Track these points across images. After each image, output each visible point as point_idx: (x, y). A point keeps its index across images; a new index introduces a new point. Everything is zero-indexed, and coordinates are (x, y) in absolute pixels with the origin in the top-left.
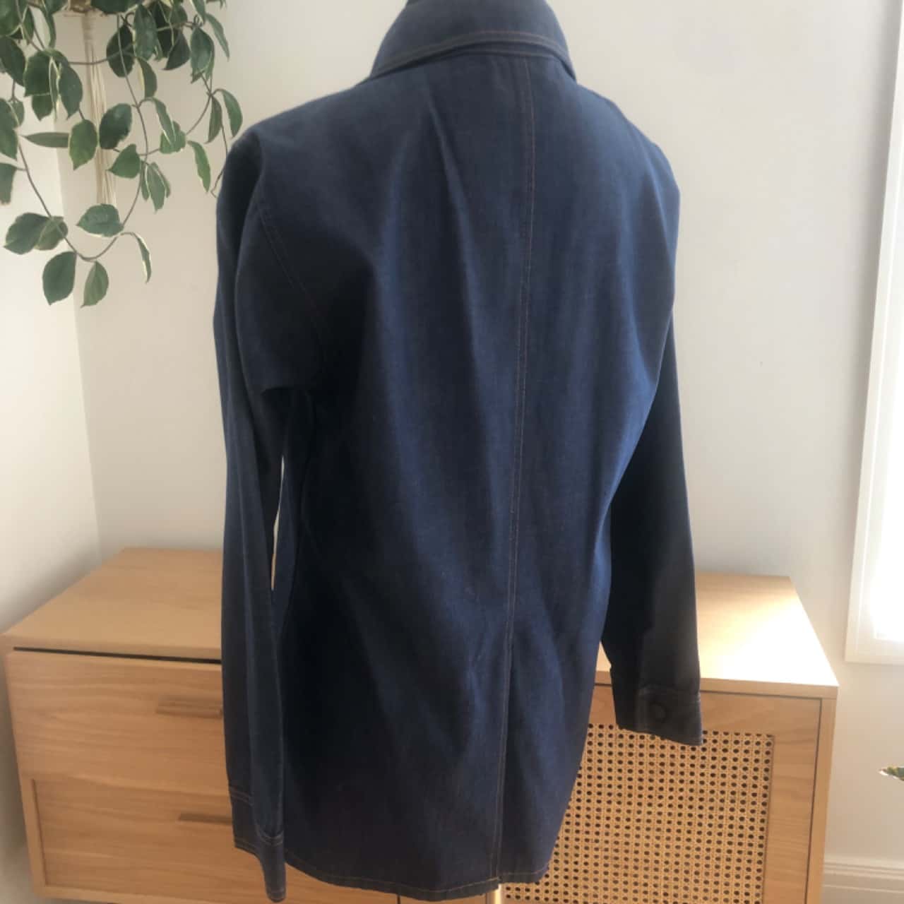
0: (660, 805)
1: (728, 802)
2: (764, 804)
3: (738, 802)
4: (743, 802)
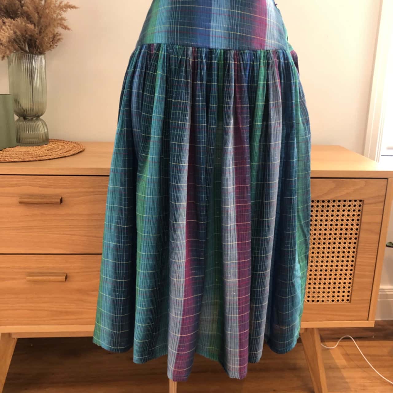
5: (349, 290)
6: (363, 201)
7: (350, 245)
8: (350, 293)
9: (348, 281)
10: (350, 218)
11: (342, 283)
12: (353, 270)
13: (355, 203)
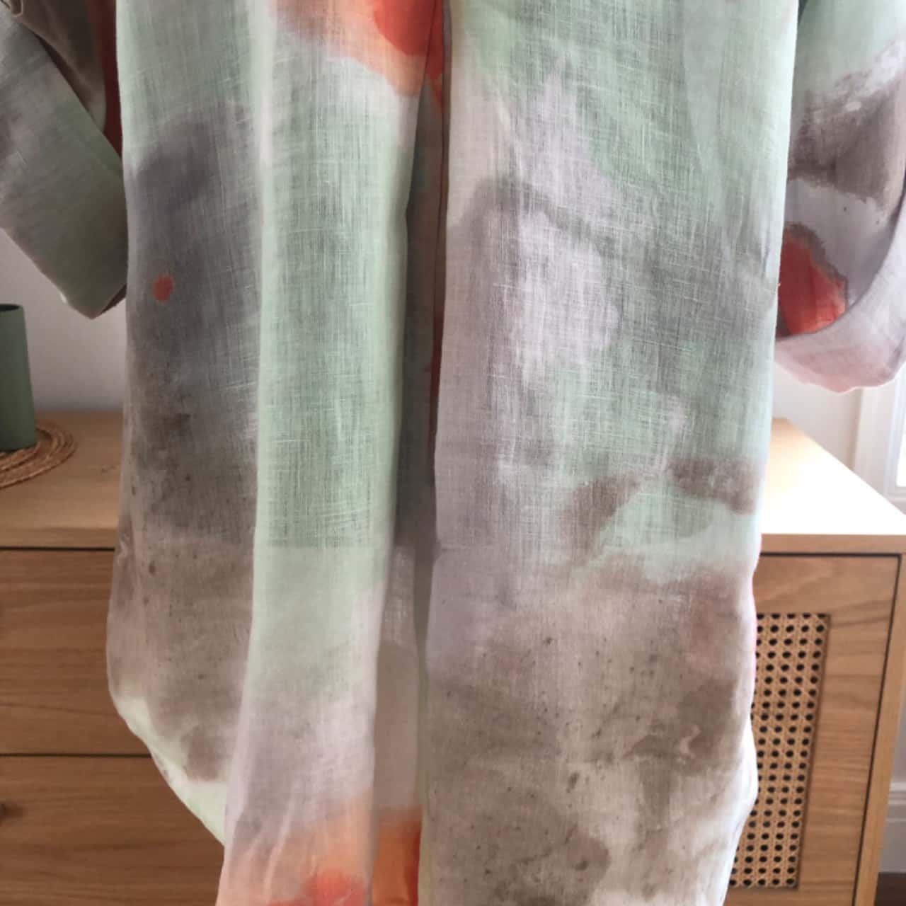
5: (793, 854)
6: (829, 617)
7: (793, 736)
8: (796, 862)
9: (788, 830)
10: (792, 663)
11: (773, 837)
12: (804, 801)
13: (807, 622)
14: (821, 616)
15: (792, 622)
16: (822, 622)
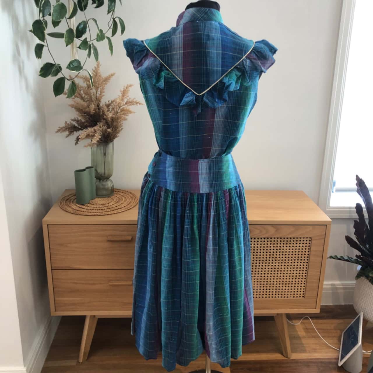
0: (275, 263)
1: (296, 260)
2: (307, 260)
3: (300, 260)
4: (301, 260)
5: (304, 290)
6: (312, 238)
7: (304, 264)
9: (303, 285)
10: (304, 248)
11: (299, 287)
12: (306, 279)
13: (307, 239)
14: (310, 238)
15: (304, 239)
16: (310, 239)
